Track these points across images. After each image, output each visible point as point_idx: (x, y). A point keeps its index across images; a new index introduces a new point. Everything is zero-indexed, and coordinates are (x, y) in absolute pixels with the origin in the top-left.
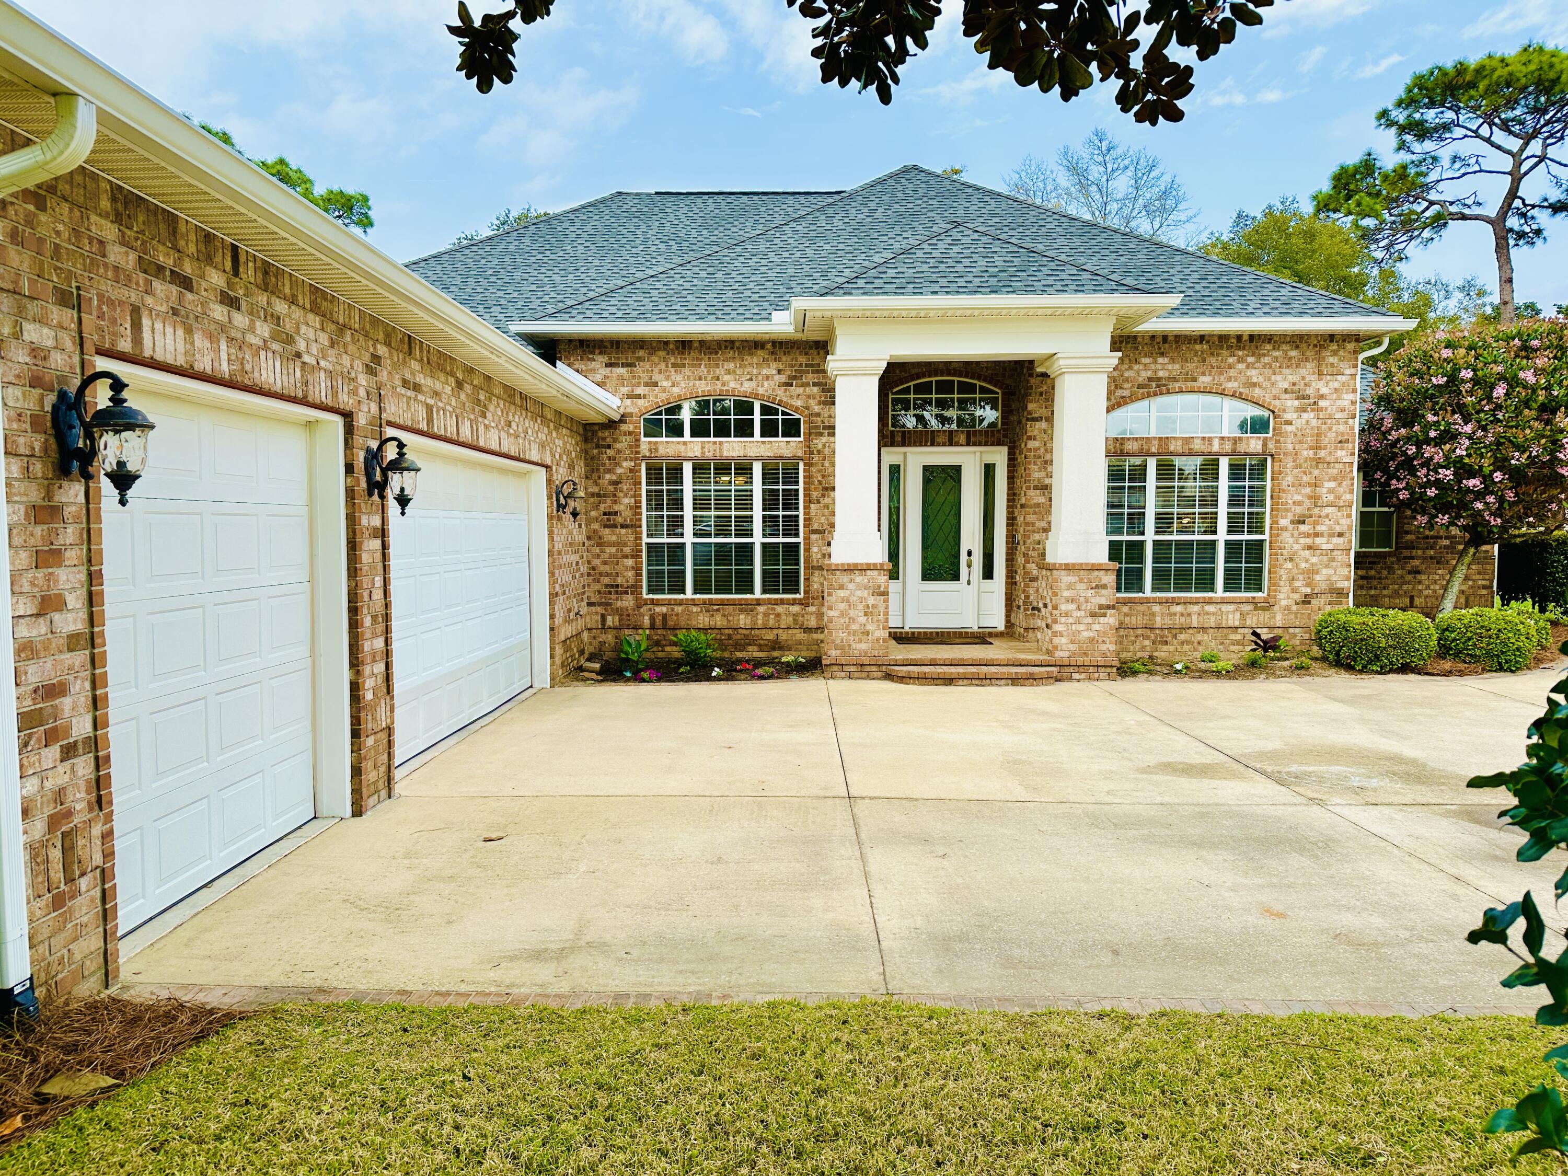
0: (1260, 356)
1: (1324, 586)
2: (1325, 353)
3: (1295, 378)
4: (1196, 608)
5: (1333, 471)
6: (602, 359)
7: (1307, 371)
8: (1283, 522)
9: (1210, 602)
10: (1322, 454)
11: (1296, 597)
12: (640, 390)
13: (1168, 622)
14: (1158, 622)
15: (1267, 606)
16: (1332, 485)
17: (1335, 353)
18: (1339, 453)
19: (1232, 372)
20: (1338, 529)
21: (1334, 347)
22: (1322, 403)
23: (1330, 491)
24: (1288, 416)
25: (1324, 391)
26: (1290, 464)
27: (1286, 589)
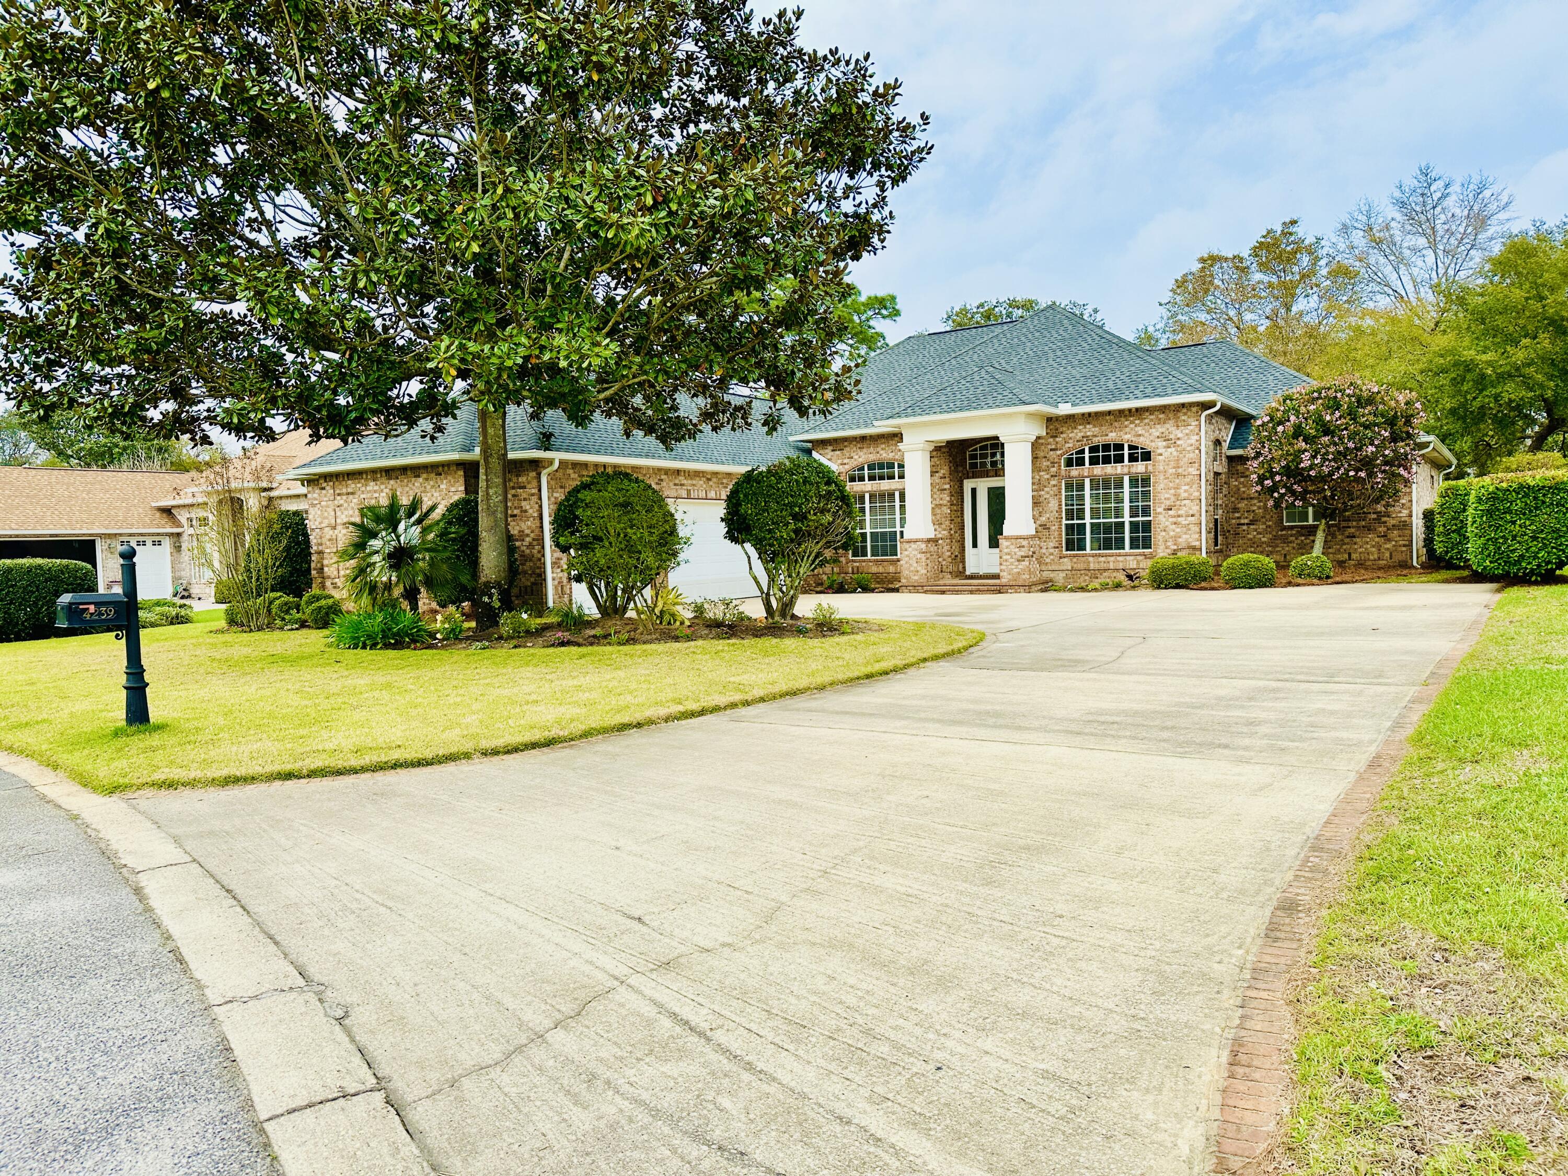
0: (1142, 419)
1: (1184, 545)
2: (1180, 414)
3: (1163, 430)
4: (1112, 559)
5: (1187, 480)
6: (830, 448)
7: (1170, 426)
8: (1159, 510)
9: (1120, 555)
10: (1180, 470)
11: (1169, 551)
12: (846, 461)
13: (1097, 566)
14: (1092, 566)
15: (1151, 557)
16: (1187, 487)
17: (1185, 414)
18: (1190, 470)
19: (1127, 430)
20: (1191, 512)
21: (1185, 410)
22: (1179, 442)
23: (1185, 491)
24: (1159, 451)
25: (1180, 435)
26: (1162, 477)
27: (1162, 547)
